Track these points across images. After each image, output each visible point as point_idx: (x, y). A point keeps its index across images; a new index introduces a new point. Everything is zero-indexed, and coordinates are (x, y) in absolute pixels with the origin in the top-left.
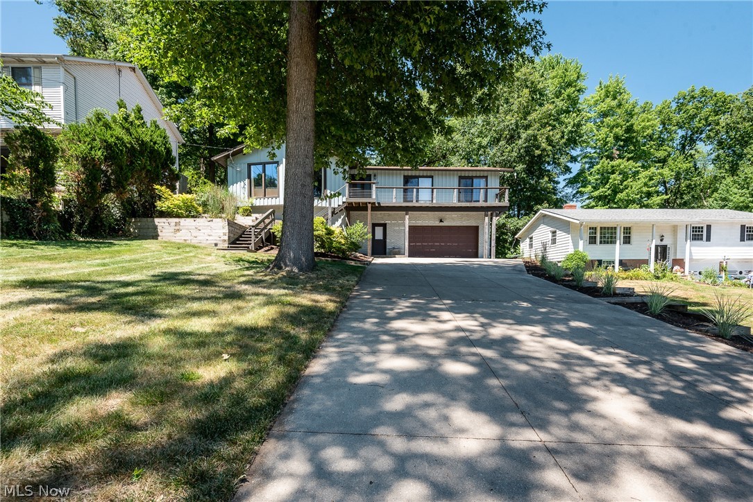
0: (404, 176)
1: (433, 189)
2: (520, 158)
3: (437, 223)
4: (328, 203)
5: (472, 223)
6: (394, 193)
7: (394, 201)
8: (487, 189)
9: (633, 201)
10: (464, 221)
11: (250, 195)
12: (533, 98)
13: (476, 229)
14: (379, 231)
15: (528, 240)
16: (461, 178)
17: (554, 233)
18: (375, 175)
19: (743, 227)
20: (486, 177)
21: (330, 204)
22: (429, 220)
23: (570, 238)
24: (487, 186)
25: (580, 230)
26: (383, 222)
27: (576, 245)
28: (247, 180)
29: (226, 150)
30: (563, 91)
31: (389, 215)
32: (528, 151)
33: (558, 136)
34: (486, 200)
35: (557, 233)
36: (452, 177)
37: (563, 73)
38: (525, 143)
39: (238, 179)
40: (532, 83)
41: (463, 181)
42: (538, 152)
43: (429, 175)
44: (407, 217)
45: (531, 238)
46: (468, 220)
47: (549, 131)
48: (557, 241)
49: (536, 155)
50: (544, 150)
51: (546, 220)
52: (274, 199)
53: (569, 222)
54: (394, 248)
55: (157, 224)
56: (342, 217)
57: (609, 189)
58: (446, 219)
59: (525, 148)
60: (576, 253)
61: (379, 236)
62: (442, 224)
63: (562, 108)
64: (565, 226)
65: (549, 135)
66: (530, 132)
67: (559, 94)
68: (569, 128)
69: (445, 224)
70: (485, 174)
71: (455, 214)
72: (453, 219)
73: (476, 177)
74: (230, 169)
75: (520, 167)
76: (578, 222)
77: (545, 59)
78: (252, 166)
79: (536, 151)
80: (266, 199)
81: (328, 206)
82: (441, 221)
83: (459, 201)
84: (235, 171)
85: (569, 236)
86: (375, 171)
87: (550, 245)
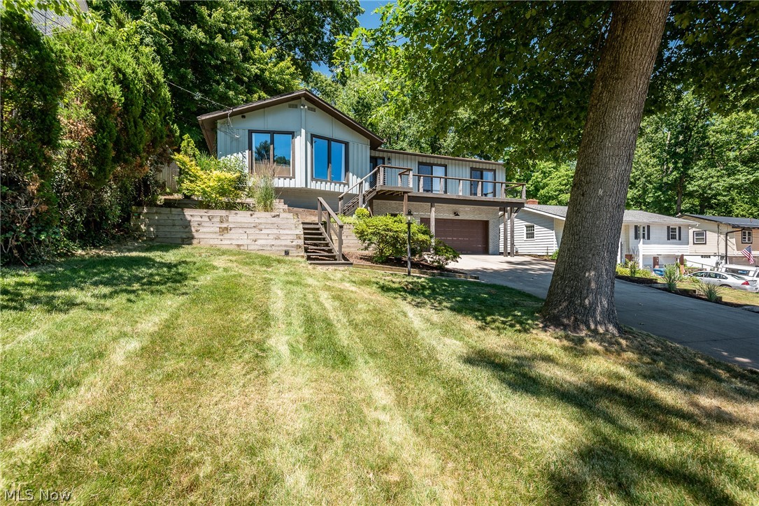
0: (419, 163)
1: (446, 180)
3: (452, 216)
5: (482, 217)
7: (421, 190)
8: (495, 183)
9: (551, 198)
10: (477, 215)
13: (487, 223)
16: (472, 169)
17: (530, 227)
18: (389, 159)
19: (668, 227)
20: (494, 171)
21: (360, 192)
22: (444, 213)
24: (495, 180)
28: (247, 151)
29: (221, 108)
34: (494, 195)
35: (535, 228)
36: (464, 168)
39: (234, 149)
41: (474, 175)
43: (443, 163)
44: (433, 209)
46: (480, 214)
48: (536, 235)
52: (288, 179)
55: (189, 218)
57: (532, 185)
58: (460, 212)
62: (457, 218)
64: (547, 221)
69: (460, 217)
70: (494, 167)
71: (468, 208)
72: (466, 212)
73: (486, 169)
78: (253, 134)
80: (276, 178)
82: (456, 214)
83: (470, 194)
84: (228, 138)
85: (554, 232)
86: (389, 154)
87: (525, 239)
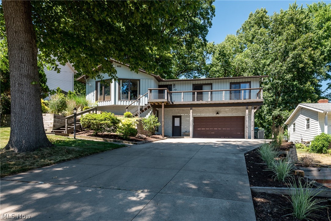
0: (193, 85)
1: (212, 92)
2: (289, 71)
3: (215, 115)
4: (138, 103)
5: (240, 114)
6: (182, 96)
7: (182, 100)
10: (234, 113)
11: (97, 100)
12: (298, 30)
13: (243, 118)
14: (177, 121)
15: (292, 126)
16: (231, 83)
17: (308, 120)
18: (174, 85)
20: (250, 82)
21: (139, 104)
22: (209, 113)
23: (318, 124)
24: (250, 88)
25: (325, 118)
26: (179, 115)
27: (323, 129)
28: (95, 91)
30: (323, 25)
31: (183, 110)
32: (294, 65)
33: (318, 54)
34: (250, 98)
35: (310, 120)
36: (225, 84)
37: (324, 12)
38: (292, 60)
39: (91, 91)
40: (297, 20)
41: (233, 86)
42: (301, 65)
43: (209, 83)
44: (191, 111)
45: (294, 124)
46: (237, 112)
47: (311, 51)
48: (310, 126)
49: (300, 67)
50: (306, 64)
51: (303, 112)
52: (108, 101)
53: (318, 112)
54: (186, 132)
56: (150, 112)
58: (221, 112)
59: (292, 63)
60: (323, 135)
61: (177, 123)
62: (218, 115)
63: (322, 36)
64: (314, 115)
65: (311, 54)
66: (296, 52)
67: (320, 27)
68: (328, 48)
69: (220, 115)
70: (249, 80)
71: (227, 109)
72: (226, 112)
73: (243, 82)
74: (87, 85)
75: (289, 76)
76: (322, 112)
77: (311, 6)
78: (98, 83)
79: (300, 65)
80: (104, 102)
81: (138, 105)
82: (218, 113)
83: (230, 99)
84: (89, 86)
85: (318, 122)
86: (174, 82)
87: (306, 129)
